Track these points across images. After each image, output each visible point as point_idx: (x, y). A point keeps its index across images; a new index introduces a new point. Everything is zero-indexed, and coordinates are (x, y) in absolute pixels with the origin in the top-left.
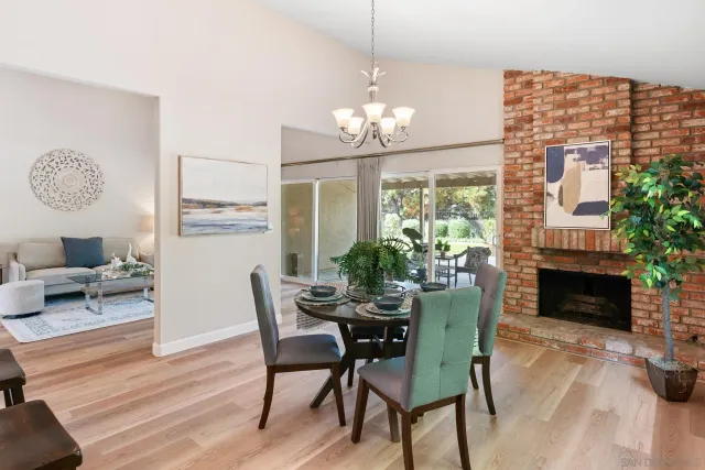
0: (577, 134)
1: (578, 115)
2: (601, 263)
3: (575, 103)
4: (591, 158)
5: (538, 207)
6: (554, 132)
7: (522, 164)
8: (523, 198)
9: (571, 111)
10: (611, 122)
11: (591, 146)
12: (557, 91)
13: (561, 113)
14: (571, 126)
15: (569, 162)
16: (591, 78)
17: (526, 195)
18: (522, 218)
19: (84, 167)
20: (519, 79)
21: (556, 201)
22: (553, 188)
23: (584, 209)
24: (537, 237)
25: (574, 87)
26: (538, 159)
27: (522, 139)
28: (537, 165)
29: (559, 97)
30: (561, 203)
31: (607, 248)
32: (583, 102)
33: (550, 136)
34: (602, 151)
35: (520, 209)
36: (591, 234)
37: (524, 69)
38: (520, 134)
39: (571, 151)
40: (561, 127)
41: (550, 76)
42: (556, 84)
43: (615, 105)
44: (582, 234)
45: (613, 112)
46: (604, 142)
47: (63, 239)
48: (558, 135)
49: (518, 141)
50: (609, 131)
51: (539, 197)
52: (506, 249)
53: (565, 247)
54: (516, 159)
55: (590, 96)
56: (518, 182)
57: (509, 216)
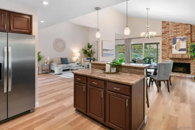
0: (179, 35)
1: (179, 31)
2: (184, 60)
3: (179, 29)
4: (182, 40)
5: (171, 50)
6: (174, 34)
7: (166, 41)
8: (166, 48)
9: (178, 30)
10: (186, 33)
11: (182, 37)
12: (175, 26)
13: (175, 31)
14: (178, 33)
15: (177, 41)
16: (182, 24)
17: (167, 47)
18: (166, 52)
19: (62, 42)
20: (166, 23)
21: (175, 48)
22: (174, 46)
23: (181, 50)
24: (170, 56)
25: (178, 25)
26: (170, 40)
27: (166, 36)
28: (170, 41)
29: (175, 27)
30: (176, 49)
31: (186, 58)
32: (180, 29)
33: (173, 35)
34: (185, 38)
35: (166, 50)
36: (182, 55)
37: (167, 21)
38: (166, 35)
39: (178, 38)
40: (175, 33)
41: (173, 23)
42: (174, 25)
43: (187, 29)
44: (181, 55)
45: (187, 31)
46: (185, 37)
47: (61, 58)
48: (175, 35)
49: (165, 36)
50: (186, 34)
51: (171, 47)
52: (162, 58)
53: (177, 57)
54: (165, 40)
55: (182, 28)
56: (165, 44)
57: (163, 51)
